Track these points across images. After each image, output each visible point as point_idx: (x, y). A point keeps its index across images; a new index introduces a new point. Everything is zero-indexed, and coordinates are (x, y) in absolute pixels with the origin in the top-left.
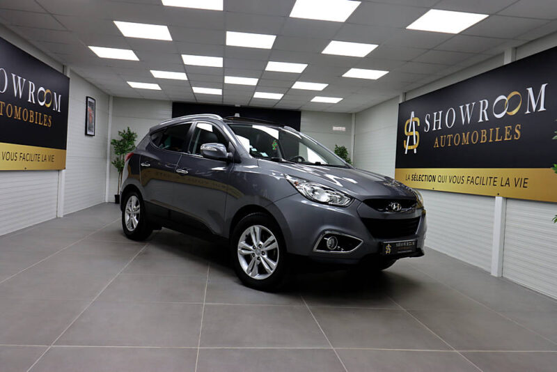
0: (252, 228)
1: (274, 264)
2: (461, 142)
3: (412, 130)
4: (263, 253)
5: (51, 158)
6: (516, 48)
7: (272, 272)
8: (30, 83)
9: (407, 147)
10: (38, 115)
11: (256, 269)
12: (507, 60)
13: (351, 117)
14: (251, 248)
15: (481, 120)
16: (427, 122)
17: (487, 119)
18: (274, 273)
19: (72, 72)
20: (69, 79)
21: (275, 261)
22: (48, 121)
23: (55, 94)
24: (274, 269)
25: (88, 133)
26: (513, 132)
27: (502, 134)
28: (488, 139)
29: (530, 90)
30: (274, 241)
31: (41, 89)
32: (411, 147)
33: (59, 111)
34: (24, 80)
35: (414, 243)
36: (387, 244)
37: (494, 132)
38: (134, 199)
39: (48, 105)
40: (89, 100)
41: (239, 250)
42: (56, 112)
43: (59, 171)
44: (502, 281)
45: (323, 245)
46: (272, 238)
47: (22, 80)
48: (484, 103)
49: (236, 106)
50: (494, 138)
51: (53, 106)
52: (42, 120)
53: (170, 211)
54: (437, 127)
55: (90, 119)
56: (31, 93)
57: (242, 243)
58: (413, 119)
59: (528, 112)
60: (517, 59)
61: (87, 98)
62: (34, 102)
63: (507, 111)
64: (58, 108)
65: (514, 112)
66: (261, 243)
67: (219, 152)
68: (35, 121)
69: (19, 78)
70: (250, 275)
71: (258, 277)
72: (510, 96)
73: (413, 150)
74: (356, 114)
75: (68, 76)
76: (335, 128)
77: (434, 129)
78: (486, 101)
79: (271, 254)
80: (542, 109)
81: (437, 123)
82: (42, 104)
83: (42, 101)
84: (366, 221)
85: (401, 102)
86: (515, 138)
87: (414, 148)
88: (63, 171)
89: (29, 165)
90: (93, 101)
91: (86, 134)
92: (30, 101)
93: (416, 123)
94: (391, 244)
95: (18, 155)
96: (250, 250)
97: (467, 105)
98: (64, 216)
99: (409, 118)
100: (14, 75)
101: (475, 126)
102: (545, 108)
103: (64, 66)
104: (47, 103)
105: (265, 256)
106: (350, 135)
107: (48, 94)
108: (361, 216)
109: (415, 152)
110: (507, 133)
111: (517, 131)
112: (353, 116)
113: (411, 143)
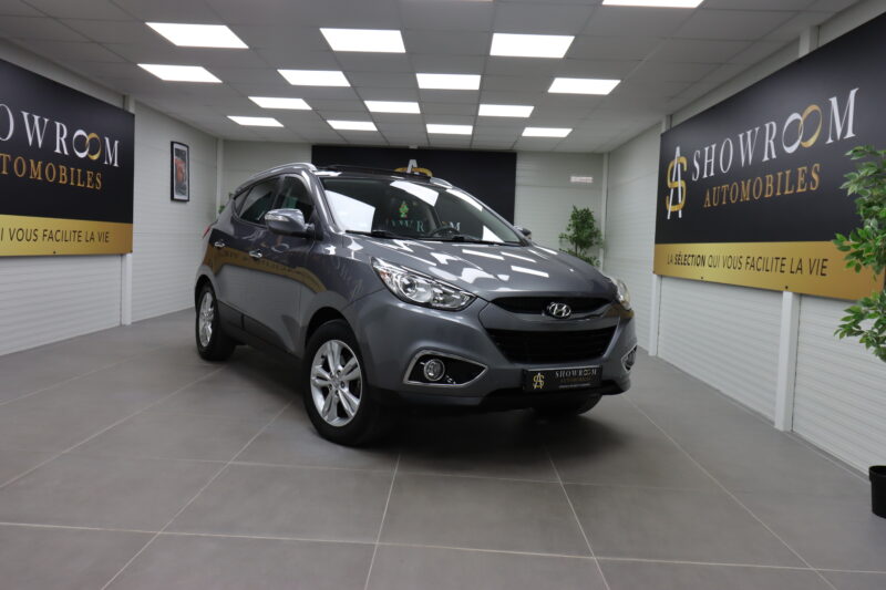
0: (328, 344)
1: (357, 402)
2: (739, 197)
3: (676, 180)
4: (342, 383)
5: (104, 237)
6: (819, 27)
7: (353, 414)
8: (58, 124)
9: (671, 208)
10: (76, 172)
11: (334, 409)
12: (804, 51)
13: (601, 160)
14: (327, 376)
15: (766, 158)
16: (696, 165)
17: (774, 156)
18: (356, 416)
19: (138, 103)
20: (133, 116)
21: (358, 397)
22: (94, 181)
23: (107, 140)
24: (356, 409)
25: (176, 197)
26: (808, 178)
27: (794, 181)
28: (775, 191)
29: (834, 101)
30: (356, 366)
31: (80, 132)
32: (676, 208)
33: (116, 165)
34: (46, 120)
35: (594, 372)
36: (536, 373)
37: (784, 177)
38: (208, 297)
39: (95, 157)
40: (176, 146)
41: (313, 378)
42: (111, 166)
43: (122, 255)
44: (791, 440)
45: (418, 373)
46: (354, 360)
47: (41, 122)
48: (771, 127)
49: (412, 147)
50: (783, 190)
51: (103, 156)
52: (84, 179)
53: (243, 315)
54: (709, 173)
55: (181, 175)
56: (60, 140)
57: (317, 368)
58: (679, 161)
59: (830, 141)
60: (820, 45)
61: (172, 143)
62: (66, 153)
63: (803, 140)
64: (113, 159)
65: (811, 142)
66: (340, 368)
67: (292, 223)
68: (69, 181)
69: (36, 118)
70: (326, 418)
71: (337, 422)
72: (805, 114)
73: (677, 213)
74: (609, 154)
75: (132, 110)
76: (574, 179)
77: (705, 176)
78: (774, 124)
79: (353, 387)
80: (850, 134)
81: (709, 164)
82: (82, 155)
83: (82, 151)
84: (496, 334)
85: (663, 130)
86: (812, 189)
87: (679, 208)
88: (129, 256)
89: (61, 248)
90: (185, 149)
91: (172, 198)
92: (58, 150)
93: (682, 165)
94: (542, 373)
95: (40, 233)
96: (325, 379)
97: (749, 133)
98: (133, 323)
99: (673, 158)
100: (25, 114)
101: (758, 169)
102: (854, 132)
103: (124, 97)
104: (92, 152)
105: (346, 390)
106: (601, 189)
107: (91, 140)
108: (487, 326)
109: (680, 216)
110: (801, 179)
111: (815, 176)
112: (606, 158)
113: (675, 202)
